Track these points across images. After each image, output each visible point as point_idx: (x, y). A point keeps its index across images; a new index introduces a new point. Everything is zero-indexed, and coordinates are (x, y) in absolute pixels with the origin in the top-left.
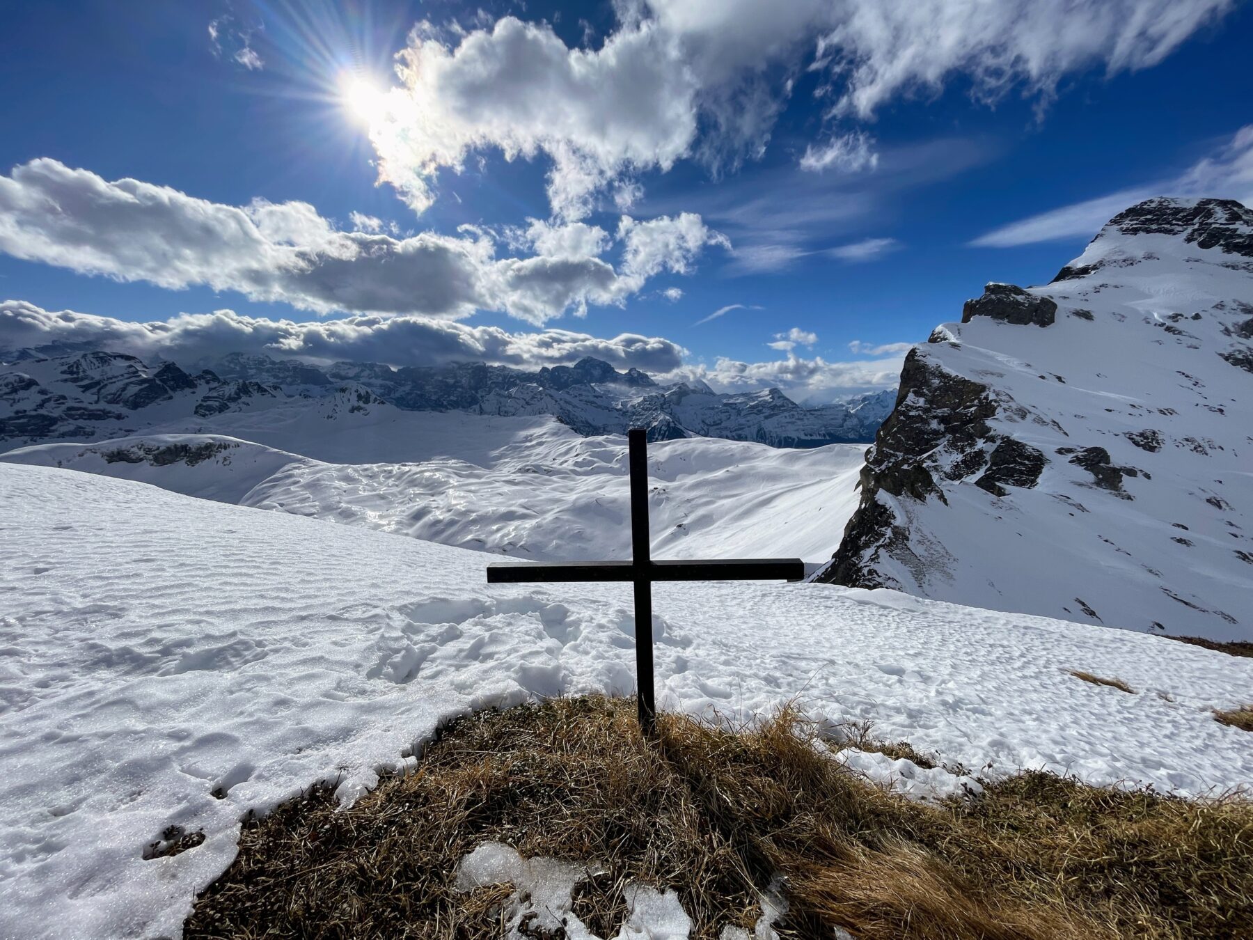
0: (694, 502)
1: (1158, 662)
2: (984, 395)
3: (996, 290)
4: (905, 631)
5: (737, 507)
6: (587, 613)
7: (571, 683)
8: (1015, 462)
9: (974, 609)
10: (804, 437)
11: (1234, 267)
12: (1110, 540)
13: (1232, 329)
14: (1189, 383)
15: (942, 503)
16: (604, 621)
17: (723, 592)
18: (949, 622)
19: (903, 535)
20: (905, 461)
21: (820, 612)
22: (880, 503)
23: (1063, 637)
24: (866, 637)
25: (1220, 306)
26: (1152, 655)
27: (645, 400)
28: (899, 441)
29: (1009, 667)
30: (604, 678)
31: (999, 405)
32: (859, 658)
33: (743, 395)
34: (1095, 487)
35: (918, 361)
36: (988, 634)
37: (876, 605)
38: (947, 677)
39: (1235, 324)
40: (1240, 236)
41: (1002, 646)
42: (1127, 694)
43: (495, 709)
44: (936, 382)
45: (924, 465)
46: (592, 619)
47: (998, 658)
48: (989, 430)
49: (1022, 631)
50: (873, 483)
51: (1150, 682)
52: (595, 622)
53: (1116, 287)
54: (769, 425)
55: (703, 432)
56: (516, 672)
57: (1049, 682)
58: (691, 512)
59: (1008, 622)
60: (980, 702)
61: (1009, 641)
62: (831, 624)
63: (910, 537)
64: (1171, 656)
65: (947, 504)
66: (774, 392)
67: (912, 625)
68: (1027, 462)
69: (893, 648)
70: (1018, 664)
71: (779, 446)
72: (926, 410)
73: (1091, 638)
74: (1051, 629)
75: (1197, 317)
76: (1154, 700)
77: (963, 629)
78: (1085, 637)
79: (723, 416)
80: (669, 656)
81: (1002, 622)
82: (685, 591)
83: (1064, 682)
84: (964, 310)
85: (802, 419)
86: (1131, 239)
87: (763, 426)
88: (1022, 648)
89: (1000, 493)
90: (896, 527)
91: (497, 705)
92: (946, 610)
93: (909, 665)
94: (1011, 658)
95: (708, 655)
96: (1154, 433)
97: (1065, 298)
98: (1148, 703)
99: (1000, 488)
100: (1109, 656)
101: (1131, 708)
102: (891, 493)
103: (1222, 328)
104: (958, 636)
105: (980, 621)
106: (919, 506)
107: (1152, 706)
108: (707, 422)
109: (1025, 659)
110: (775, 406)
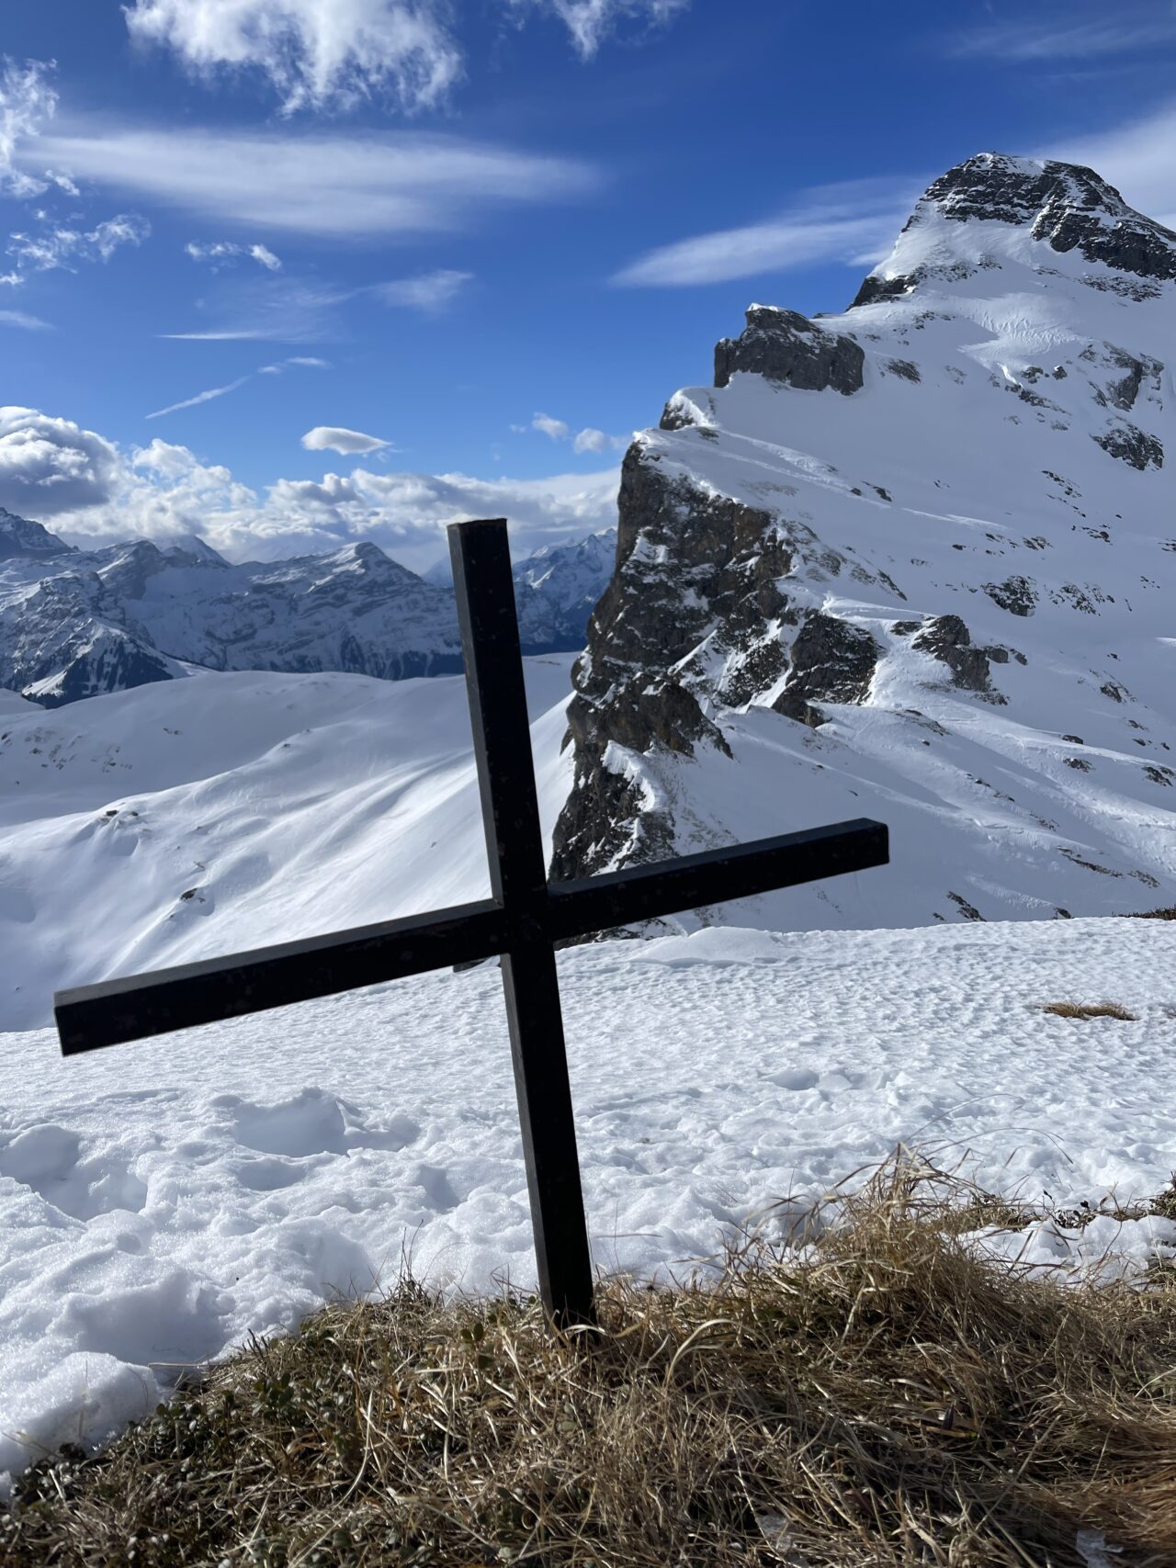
0: (216, 832)
1: (1147, 959)
2: (768, 532)
3: (762, 319)
4: (772, 1002)
5: (320, 828)
6: (141, 1130)
7: (230, 1305)
8: (831, 657)
9: (871, 933)
10: (445, 650)
11: (1101, 286)
12: (985, 780)
13: (1107, 394)
14: (1058, 490)
15: (723, 754)
16: (195, 1136)
17: (393, 1009)
18: (839, 967)
19: (663, 828)
20: (648, 679)
21: (607, 1003)
22: (614, 770)
23: (1014, 949)
24: (717, 1031)
25: (1088, 354)
26: (1136, 949)
27: (45, 591)
28: (631, 639)
29: (957, 1025)
30: (294, 1269)
31: (796, 550)
32: (729, 1073)
33: (296, 562)
34: (953, 687)
35: (646, 468)
36: (905, 973)
37: (706, 963)
38: (887, 1067)
39: (1110, 386)
40: (1103, 232)
41: (933, 990)
42: (1127, 1023)
43: (72, 1453)
44: (683, 510)
45: (682, 683)
46: (159, 1139)
47: (935, 1012)
48: (783, 600)
49: (953, 954)
50: (594, 732)
51: (1148, 995)
52: (173, 1147)
53: (947, 318)
54: (367, 630)
55: (211, 660)
56: (64, 1330)
57: (1021, 1034)
58: (212, 857)
59: (929, 945)
60: (968, 1096)
61: (939, 978)
62: (642, 1022)
63: (676, 830)
64: (1161, 944)
65: (730, 755)
66: (367, 551)
67: (780, 987)
68: (850, 656)
69: (774, 1039)
70: (967, 1016)
71: (396, 676)
72: (673, 571)
73: (1050, 942)
74: (992, 941)
75: (1060, 374)
76: (1161, 1023)
77: (865, 975)
78: (1041, 942)
79: (257, 617)
80: (399, 1173)
81: (920, 946)
82: (306, 1028)
83: (1039, 1027)
84: (717, 362)
85: (435, 610)
86: (960, 228)
87: (353, 632)
88: (962, 984)
89: (817, 719)
90: (648, 815)
91: (73, 1437)
92: (825, 946)
93: (820, 1063)
94: (953, 1008)
95: (475, 1145)
96: (1023, 582)
97: (874, 337)
98: (1158, 1030)
99: (814, 711)
100: (1082, 967)
101: (1140, 1044)
102: (631, 747)
103: (1095, 393)
104: (861, 990)
105: (886, 953)
106: (683, 766)
107: (1164, 1033)
108: (218, 633)
109: (972, 1005)
110: (374, 584)
